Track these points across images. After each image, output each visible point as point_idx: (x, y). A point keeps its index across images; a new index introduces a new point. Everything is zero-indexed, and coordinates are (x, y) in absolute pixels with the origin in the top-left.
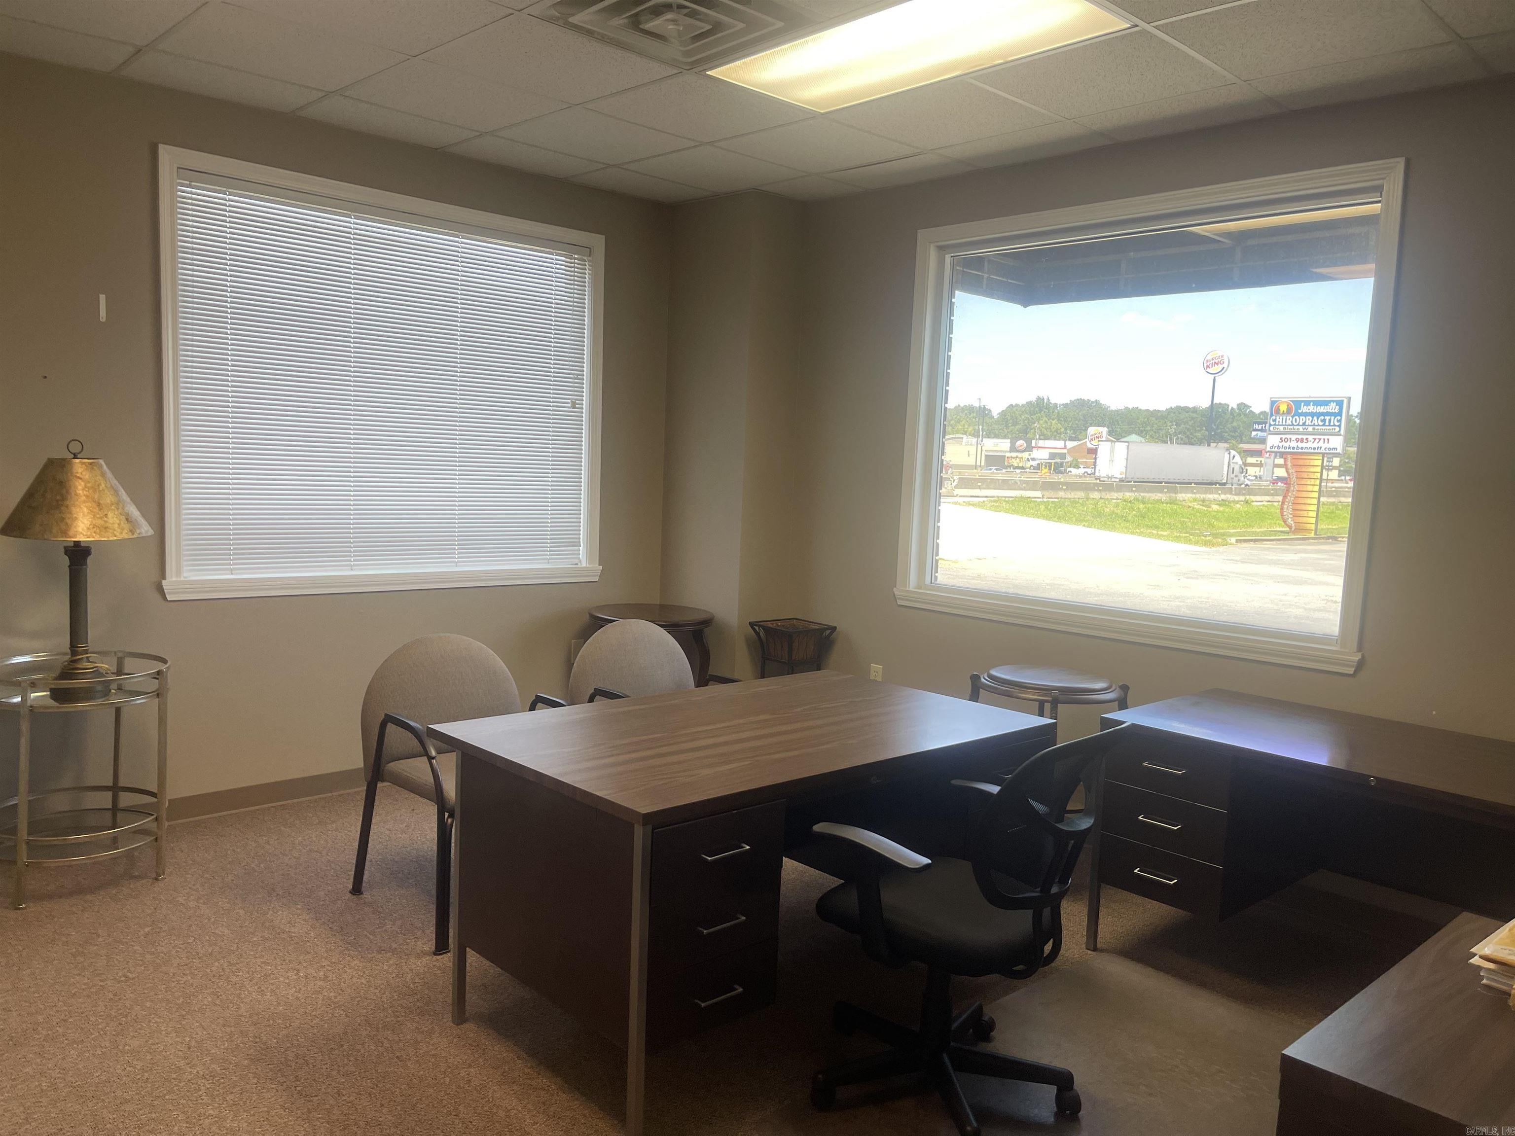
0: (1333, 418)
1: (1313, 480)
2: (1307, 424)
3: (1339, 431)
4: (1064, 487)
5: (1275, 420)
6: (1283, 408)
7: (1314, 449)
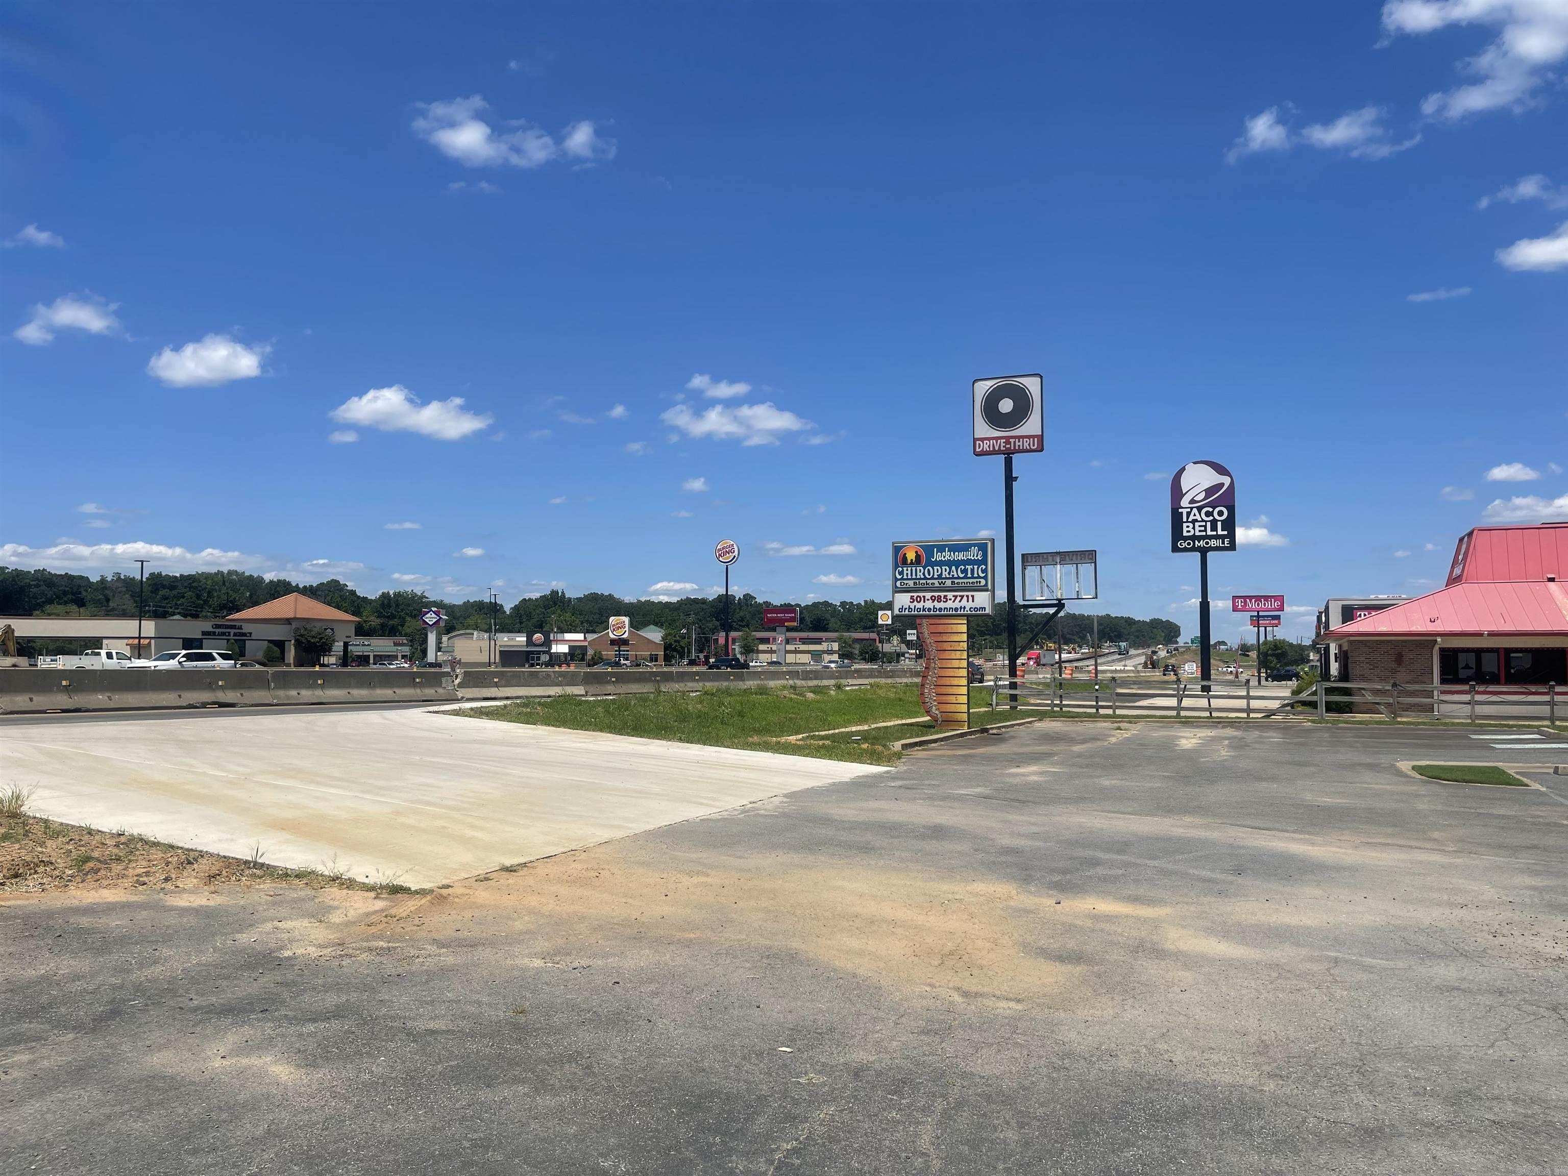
0: (976, 567)
1: (958, 653)
2: (944, 576)
3: (986, 585)
4: (613, 679)
5: (901, 573)
6: (911, 556)
7: (956, 609)
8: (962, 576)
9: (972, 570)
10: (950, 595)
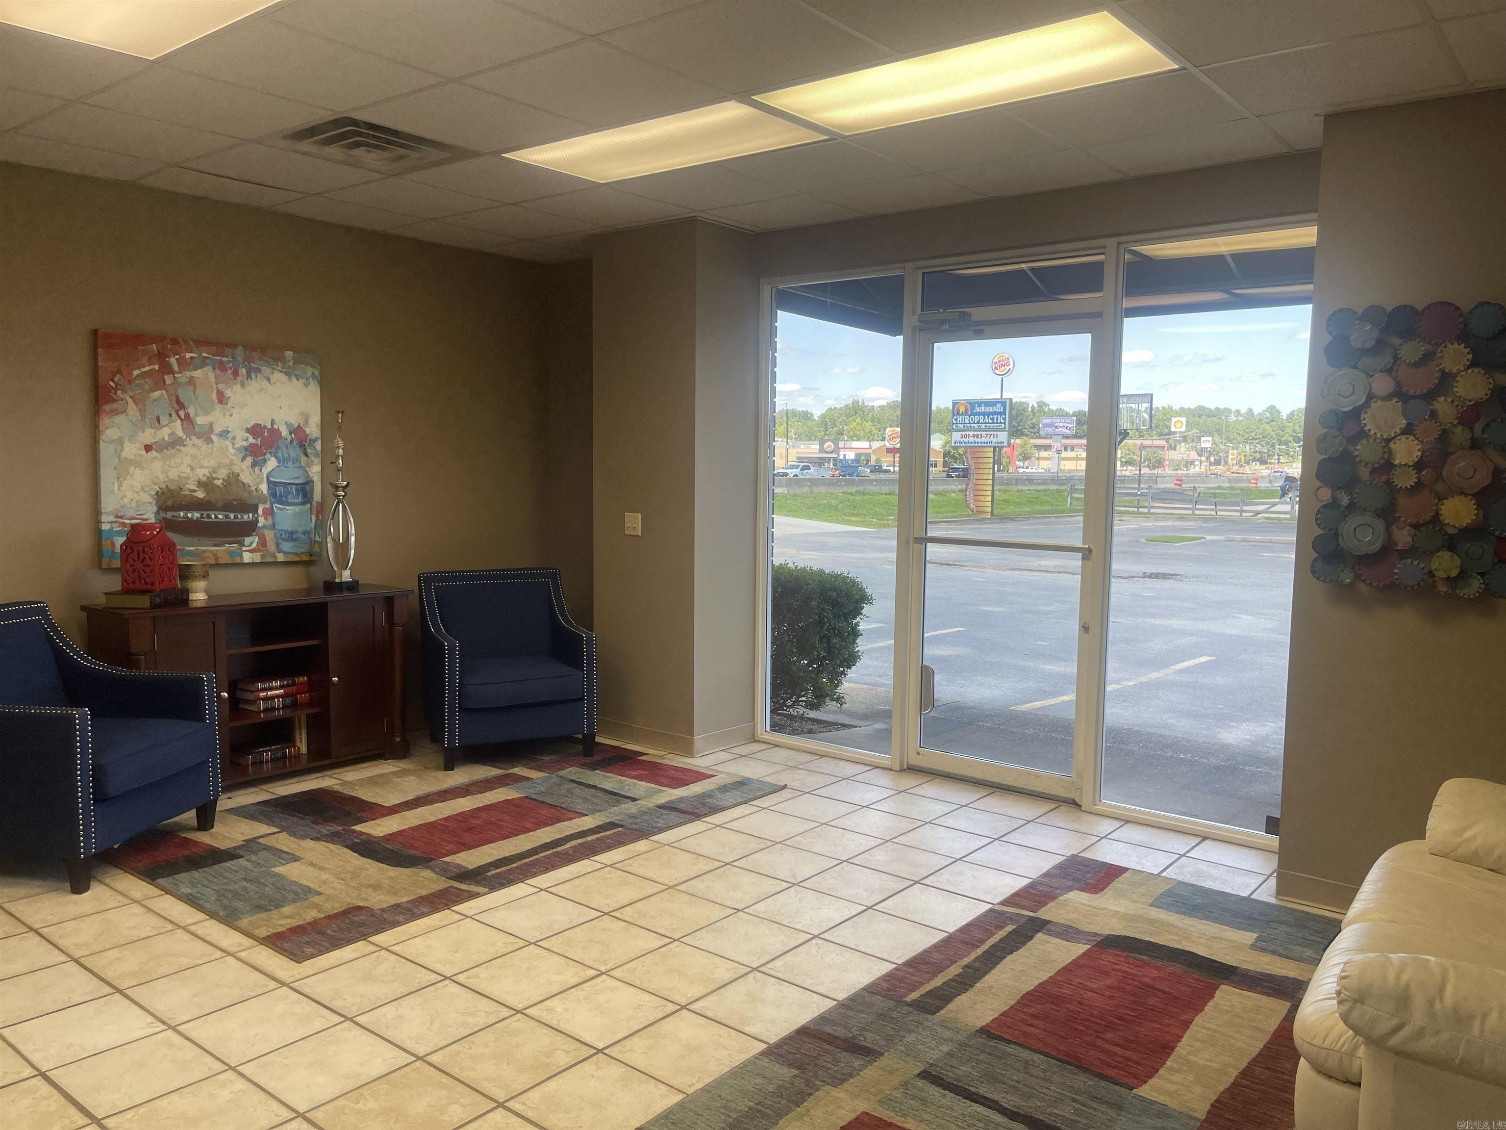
0: (999, 416)
1: (987, 470)
2: (980, 422)
3: (1005, 428)
5: (956, 420)
6: (962, 409)
7: (987, 443)
8: (991, 421)
9: (997, 418)
10: (984, 433)
